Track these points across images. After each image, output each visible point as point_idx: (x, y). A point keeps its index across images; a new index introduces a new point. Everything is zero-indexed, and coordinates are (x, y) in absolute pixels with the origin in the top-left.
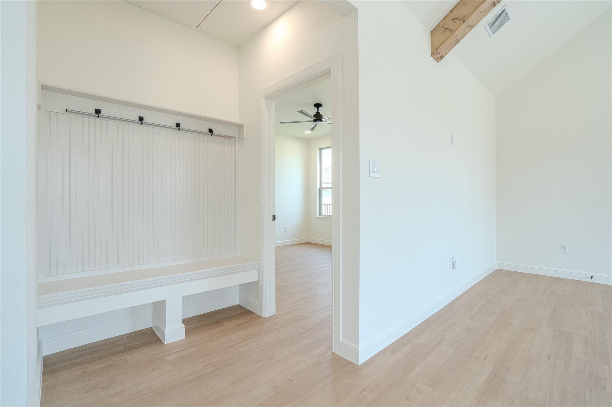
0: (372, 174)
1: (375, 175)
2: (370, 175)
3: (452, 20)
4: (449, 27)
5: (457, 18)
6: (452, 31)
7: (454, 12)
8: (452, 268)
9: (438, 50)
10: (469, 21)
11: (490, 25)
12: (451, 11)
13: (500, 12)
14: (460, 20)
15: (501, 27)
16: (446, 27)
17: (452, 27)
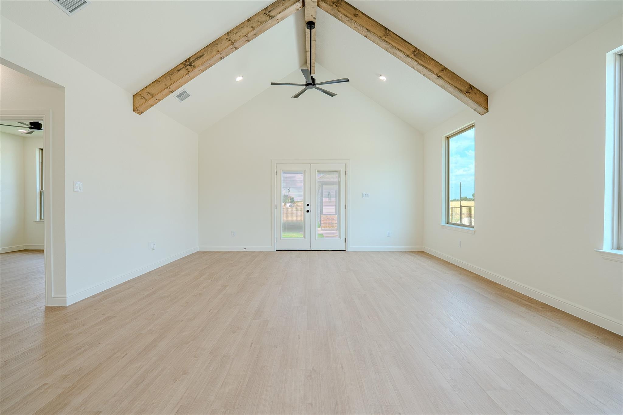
0: (76, 190)
1: (79, 190)
2: (74, 191)
3: (146, 93)
4: (144, 96)
5: (149, 93)
6: (146, 100)
7: (148, 89)
8: (152, 249)
9: (138, 109)
10: (158, 97)
11: (178, 96)
12: (146, 87)
13: (182, 92)
14: (151, 95)
15: (186, 98)
16: (142, 96)
17: (146, 98)
